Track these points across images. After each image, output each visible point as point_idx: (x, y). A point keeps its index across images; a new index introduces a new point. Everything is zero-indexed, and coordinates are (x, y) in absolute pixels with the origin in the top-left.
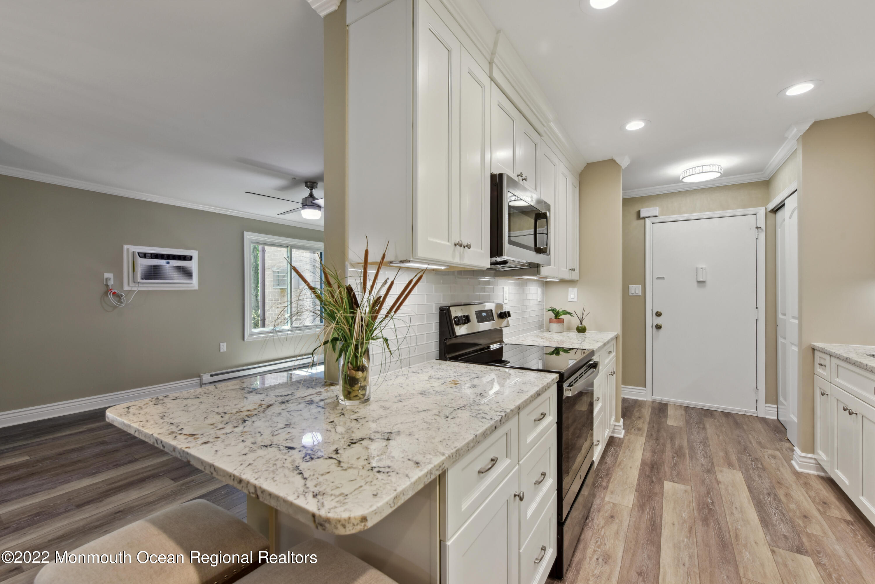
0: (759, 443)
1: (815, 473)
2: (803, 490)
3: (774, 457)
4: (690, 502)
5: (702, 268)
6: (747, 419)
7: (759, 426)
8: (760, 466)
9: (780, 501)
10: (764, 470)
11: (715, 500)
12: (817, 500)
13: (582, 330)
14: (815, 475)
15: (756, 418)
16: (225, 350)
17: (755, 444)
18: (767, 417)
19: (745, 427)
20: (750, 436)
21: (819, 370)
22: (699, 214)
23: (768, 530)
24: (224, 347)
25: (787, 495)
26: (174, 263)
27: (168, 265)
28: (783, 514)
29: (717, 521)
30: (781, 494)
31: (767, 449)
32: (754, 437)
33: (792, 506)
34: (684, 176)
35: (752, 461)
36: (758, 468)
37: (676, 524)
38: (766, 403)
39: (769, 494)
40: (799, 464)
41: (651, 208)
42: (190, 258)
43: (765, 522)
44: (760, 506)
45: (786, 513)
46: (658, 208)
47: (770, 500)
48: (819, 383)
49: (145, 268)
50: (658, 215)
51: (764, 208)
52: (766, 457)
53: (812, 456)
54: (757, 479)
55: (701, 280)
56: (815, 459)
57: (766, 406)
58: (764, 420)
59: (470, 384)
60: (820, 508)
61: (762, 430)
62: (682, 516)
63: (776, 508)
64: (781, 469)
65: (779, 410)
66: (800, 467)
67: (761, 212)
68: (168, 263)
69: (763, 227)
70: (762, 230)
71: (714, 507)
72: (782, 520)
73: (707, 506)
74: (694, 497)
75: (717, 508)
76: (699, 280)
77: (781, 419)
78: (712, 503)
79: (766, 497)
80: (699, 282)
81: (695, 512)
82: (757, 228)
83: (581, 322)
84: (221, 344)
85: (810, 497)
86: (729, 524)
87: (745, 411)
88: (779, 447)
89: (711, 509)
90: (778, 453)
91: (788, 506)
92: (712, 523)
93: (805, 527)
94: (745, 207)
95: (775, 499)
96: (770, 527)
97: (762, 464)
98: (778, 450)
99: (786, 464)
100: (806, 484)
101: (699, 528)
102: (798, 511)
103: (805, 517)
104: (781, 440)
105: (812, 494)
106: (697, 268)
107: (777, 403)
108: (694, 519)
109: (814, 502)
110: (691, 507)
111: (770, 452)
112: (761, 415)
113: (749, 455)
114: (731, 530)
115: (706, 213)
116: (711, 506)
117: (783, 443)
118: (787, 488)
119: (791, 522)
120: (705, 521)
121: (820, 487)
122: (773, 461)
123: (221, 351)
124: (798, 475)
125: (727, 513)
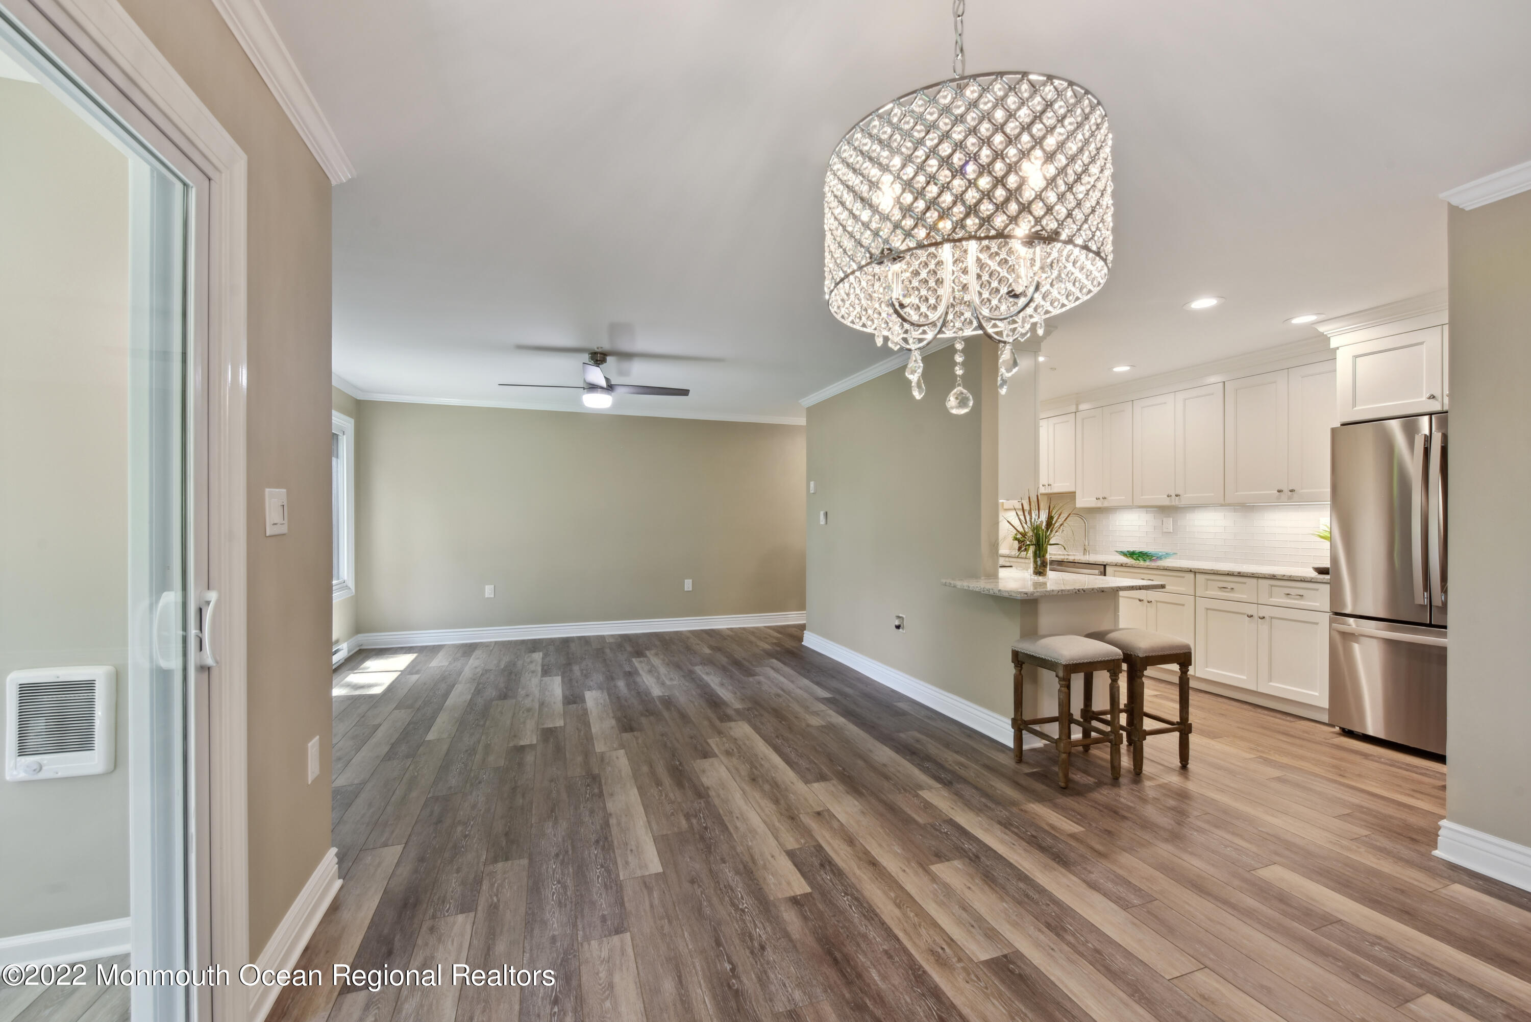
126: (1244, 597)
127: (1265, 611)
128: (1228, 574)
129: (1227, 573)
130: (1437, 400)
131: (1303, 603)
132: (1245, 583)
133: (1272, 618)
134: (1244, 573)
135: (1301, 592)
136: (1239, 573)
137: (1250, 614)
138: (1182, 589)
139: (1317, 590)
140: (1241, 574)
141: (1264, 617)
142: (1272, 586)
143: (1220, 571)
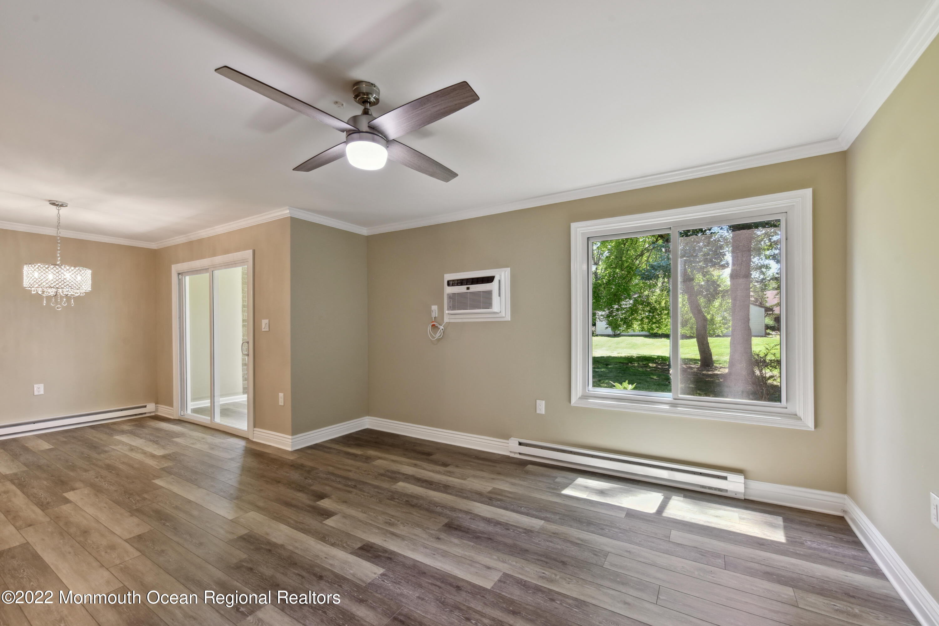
16: (543, 412)
24: (541, 407)
26: (475, 288)
27: (468, 291)
42: (489, 280)
49: (452, 297)
68: (468, 288)
84: (538, 401)
123: (538, 412)
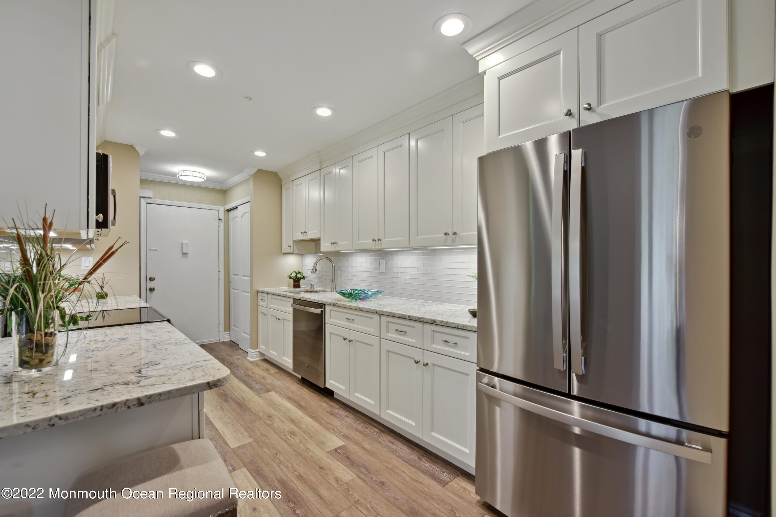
0: (228, 355)
1: (258, 359)
2: (257, 368)
3: (239, 359)
4: (213, 396)
5: (186, 243)
6: (215, 345)
7: (222, 347)
8: (235, 365)
9: (251, 377)
10: (238, 367)
11: (225, 390)
12: (264, 370)
13: (102, 296)
14: (259, 360)
15: (219, 343)
17: (226, 356)
18: (225, 340)
19: (216, 349)
20: (222, 353)
21: (261, 303)
22: (184, 203)
23: (254, 390)
25: (253, 373)
28: (256, 381)
29: (231, 398)
30: (250, 373)
31: (234, 356)
32: (224, 353)
33: (257, 376)
34: (181, 175)
35: (230, 365)
36: (235, 366)
37: (214, 410)
38: (224, 332)
39: (246, 376)
40: (252, 357)
41: (146, 191)
43: (251, 388)
44: (245, 382)
45: (257, 380)
46: (152, 191)
47: (248, 378)
48: (261, 309)
50: (151, 196)
51: (223, 207)
52: (235, 360)
53: (257, 350)
54: (237, 372)
55: (186, 252)
56: (259, 351)
57: (224, 334)
58: (223, 343)
59: (103, 338)
60: (267, 372)
61: (226, 348)
62: (214, 405)
63: (252, 380)
64: (244, 363)
65: (231, 334)
66: (252, 359)
67: (222, 209)
69: (223, 220)
70: (222, 221)
71: (226, 392)
72: (257, 383)
73: (223, 394)
74: (213, 393)
75: (228, 392)
76: (184, 252)
77: (231, 339)
78: (224, 391)
79: (245, 377)
80: (183, 253)
81: (219, 399)
82: (219, 219)
83: (102, 288)
85: (261, 369)
86: (237, 396)
87: (213, 340)
88: (238, 354)
89: (225, 394)
90: (239, 357)
91: (256, 377)
92: (230, 400)
93: (266, 382)
94: (212, 204)
95: (249, 377)
96: (254, 388)
97: (235, 364)
98: (239, 355)
99: (245, 360)
100: (257, 365)
101: (226, 405)
102: (260, 377)
103: (264, 378)
104: (237, 350)
105: (261, 368)
106: (182, 243)
107: (230, 331)
108: (221, 402)
109: (263, 371)
110: (215, 398)
111: (235, 357)
112: (221, 341)
113: (228, 362)
114: (240, 398)
115: (188, 203)
116: (225, 393)
117: (239, 351)
118: (251, 370)
119: (259, 383)
120: (226, 401)
121: (263, 364)
122: (239, 361)
124: (252, 362)
125: (234, 392)
126: (412, 341)
127: (428, 358)
128: (402, 318)
129: (401, 316)
130: (574, 117)
131: (457, 351)
132: (414, 327)
133: (433, 365)
134: (413, 317)
135: (456, 340)
136: (409, 317)
137: (417, 359)
138: (371, 330)
139: (468, 338)
140: (411, 318)
141: (427, 364)
142: (434, 331)
143: (396, 314)
